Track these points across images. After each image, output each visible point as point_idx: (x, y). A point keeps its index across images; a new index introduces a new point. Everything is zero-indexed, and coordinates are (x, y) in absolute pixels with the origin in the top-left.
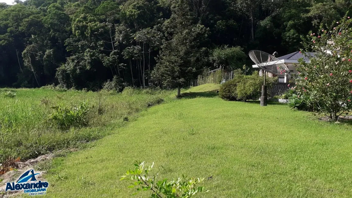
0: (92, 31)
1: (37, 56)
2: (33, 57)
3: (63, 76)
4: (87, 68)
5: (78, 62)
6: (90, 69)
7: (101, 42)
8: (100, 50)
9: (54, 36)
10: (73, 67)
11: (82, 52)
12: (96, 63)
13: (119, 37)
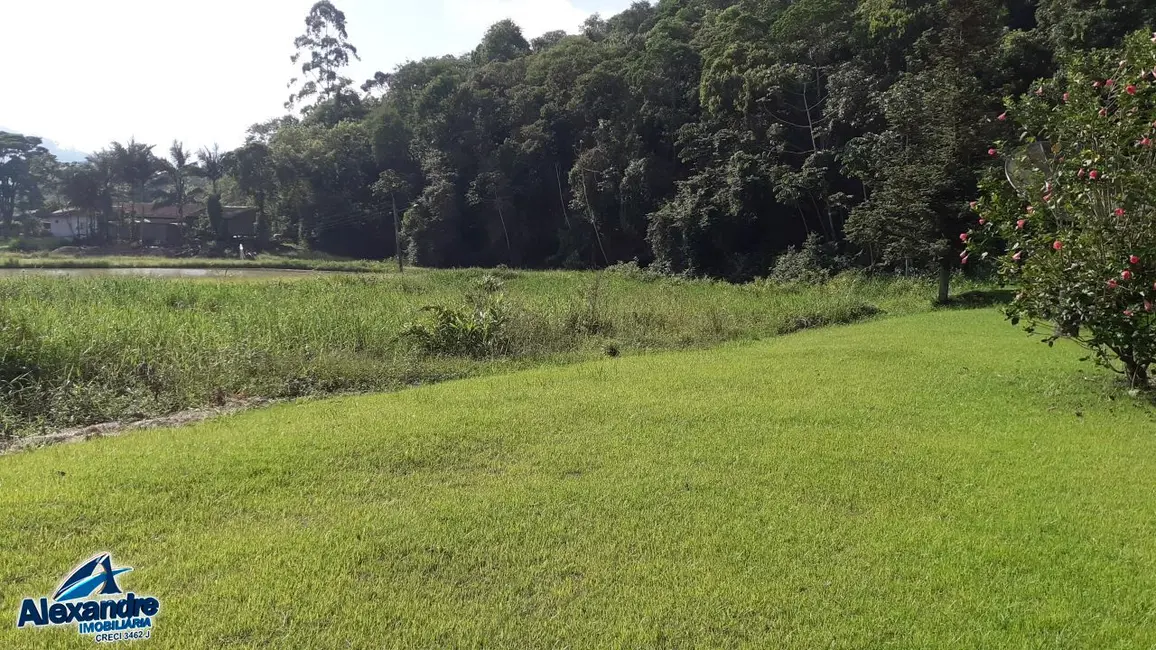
0: (755, 95)
1: (600, 178)
2: (592, 183)
3: (664, 237)
4: (732, 211)
5: (709, 194)
6: (740, 213)
7: (774, 128)
8: (774, 153)
9: (651, 119)
10: (693, 209)
11: (720, 165)
12: (756, 192)
13: (835, 105)
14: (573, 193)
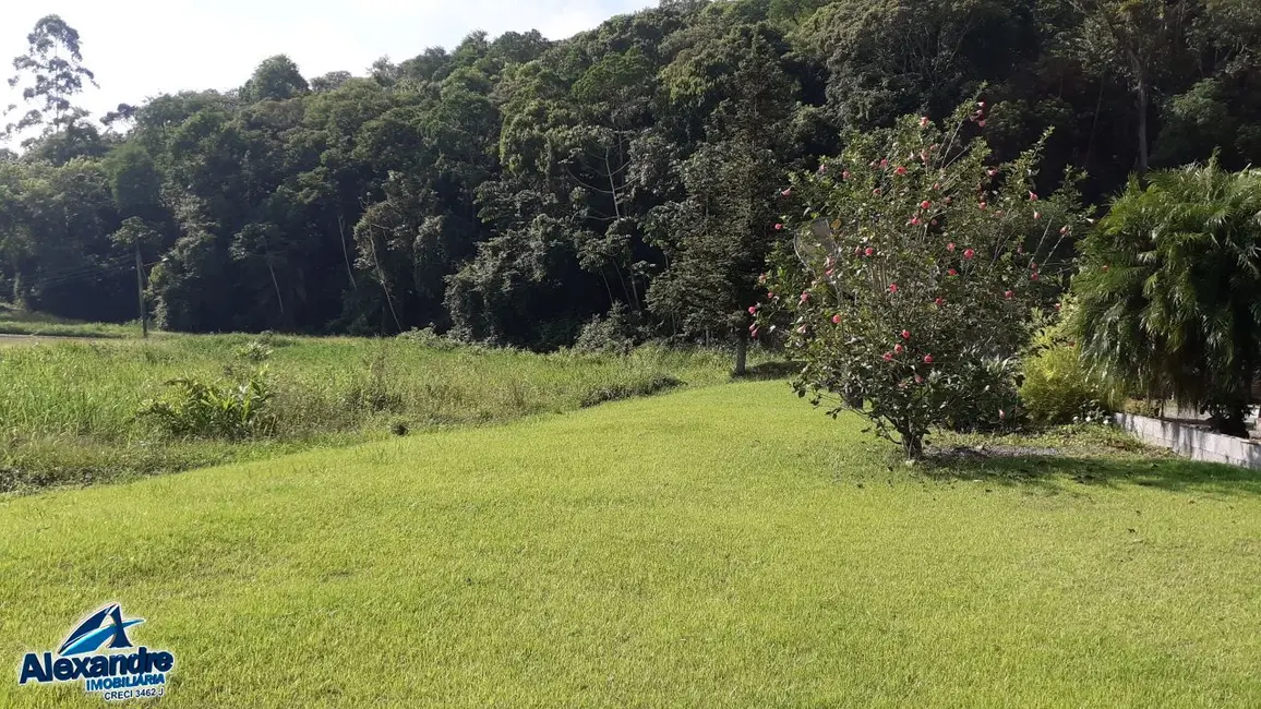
0: (557, 156)
1: (391, 237)
2: (381, 239)
3: (464, 302)
4: (536, 276)
5: (512, 257)
6: (544, 279)
7: (577, 192)
8: (577, 218)
9: (448, 175)
10: (494, 272)
11: (522, 227)
12: (560, 258)
13: (637, 172)
14: (359, 250)
